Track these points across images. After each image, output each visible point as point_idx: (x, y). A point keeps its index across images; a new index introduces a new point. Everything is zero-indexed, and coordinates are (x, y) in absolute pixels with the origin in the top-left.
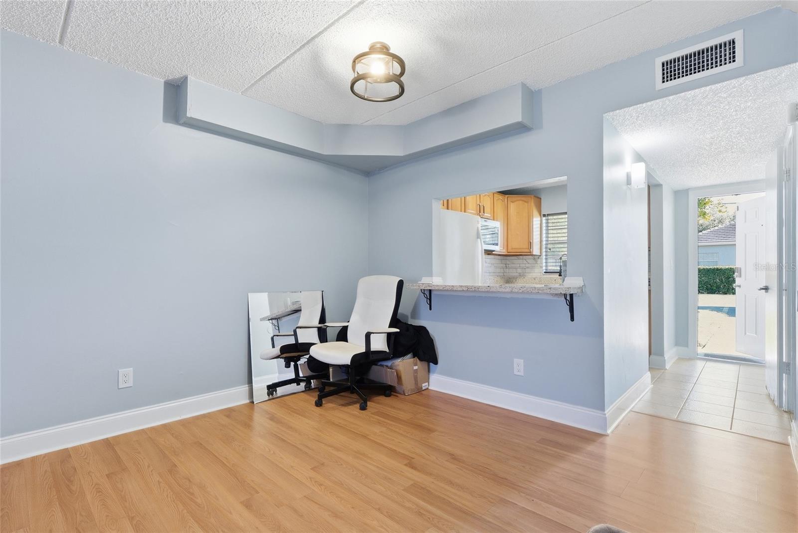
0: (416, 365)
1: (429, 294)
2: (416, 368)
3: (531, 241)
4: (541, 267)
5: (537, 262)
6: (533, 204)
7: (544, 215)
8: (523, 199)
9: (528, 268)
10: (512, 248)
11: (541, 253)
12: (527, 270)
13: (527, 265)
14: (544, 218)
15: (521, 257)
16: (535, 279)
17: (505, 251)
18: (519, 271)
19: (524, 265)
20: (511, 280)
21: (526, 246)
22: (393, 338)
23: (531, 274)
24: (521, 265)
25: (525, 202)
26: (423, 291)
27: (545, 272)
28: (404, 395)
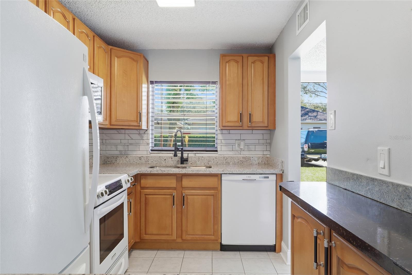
3: (141, 112)
4: (148, 144)
5: (143, 137)
6: (142, 65)
7: (152, 83)
8: (132, 56)
9: (131, 144)
10: (117, 120)
11: (147, 127)
12: (131, 148)
13: (130, 141)
14: (151, 86)
15: (123, 131)
16: (140, 158)
17: (107, 123)
18: (120, 148)
19: (126, 141)
20: (109, 160)
21: (133, 117)
23: (135, 153)
24: (123, 141)
25: (133, 59)
27: (152, 150)
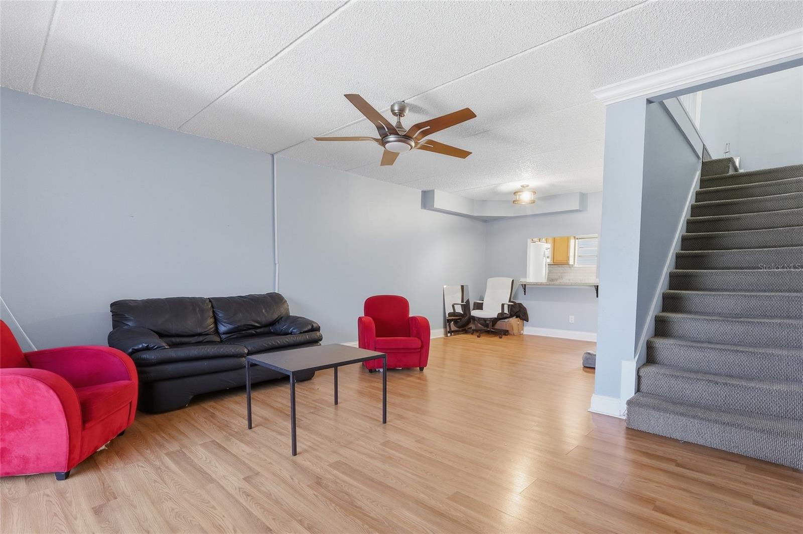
0: (519, 321)
1: (524, 287)
2: (519, 323)
3: (569, 256)
5: (572, 268)
10: (556, 260)
11: (574, 263)
12: (565, 273)
13: (565, 270)
15: (562, 265)
19: (563, 270)
21: (565, 259)
22: (510, 307)
24: (561, 270)
26: (522, 285)
28: (514, 335)
